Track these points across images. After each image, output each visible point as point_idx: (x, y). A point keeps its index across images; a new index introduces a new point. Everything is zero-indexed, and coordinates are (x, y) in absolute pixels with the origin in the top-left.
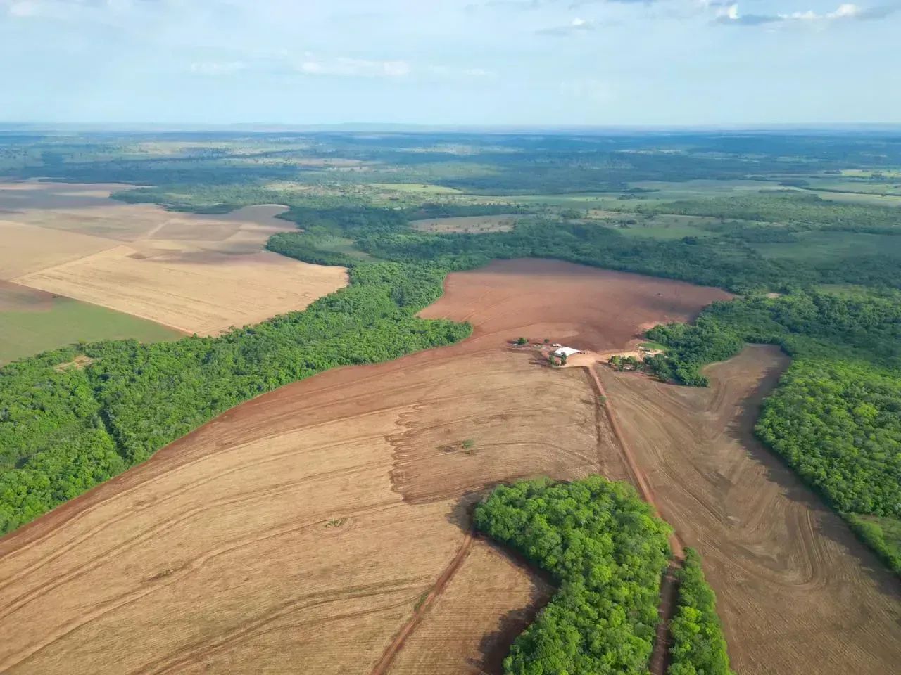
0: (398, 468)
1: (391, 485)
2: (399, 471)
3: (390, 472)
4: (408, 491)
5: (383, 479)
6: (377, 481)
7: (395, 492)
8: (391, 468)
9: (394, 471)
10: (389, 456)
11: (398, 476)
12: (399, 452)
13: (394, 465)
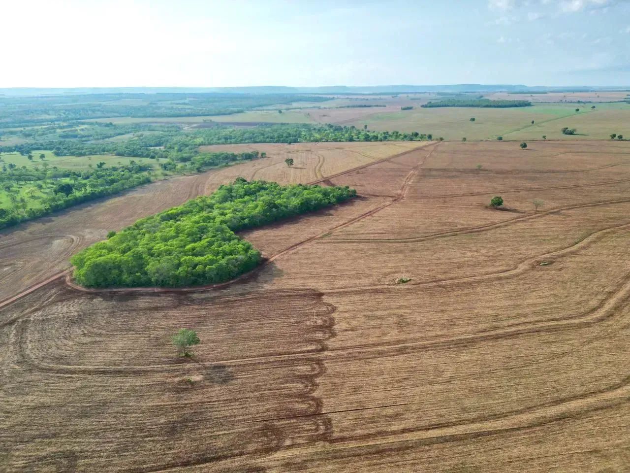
0: (319, 341)
1: (335, 315)
2: (319, 335)
3: (334, 335)
4: (315, 304)
5: (344, 326)
6: (354, 323)
7: (330, 305)
8: (331, 343)
9: (327, 336)
10: (329, 371)
11: (321, 328)
12: (308, 378)
13: (324, 349)
